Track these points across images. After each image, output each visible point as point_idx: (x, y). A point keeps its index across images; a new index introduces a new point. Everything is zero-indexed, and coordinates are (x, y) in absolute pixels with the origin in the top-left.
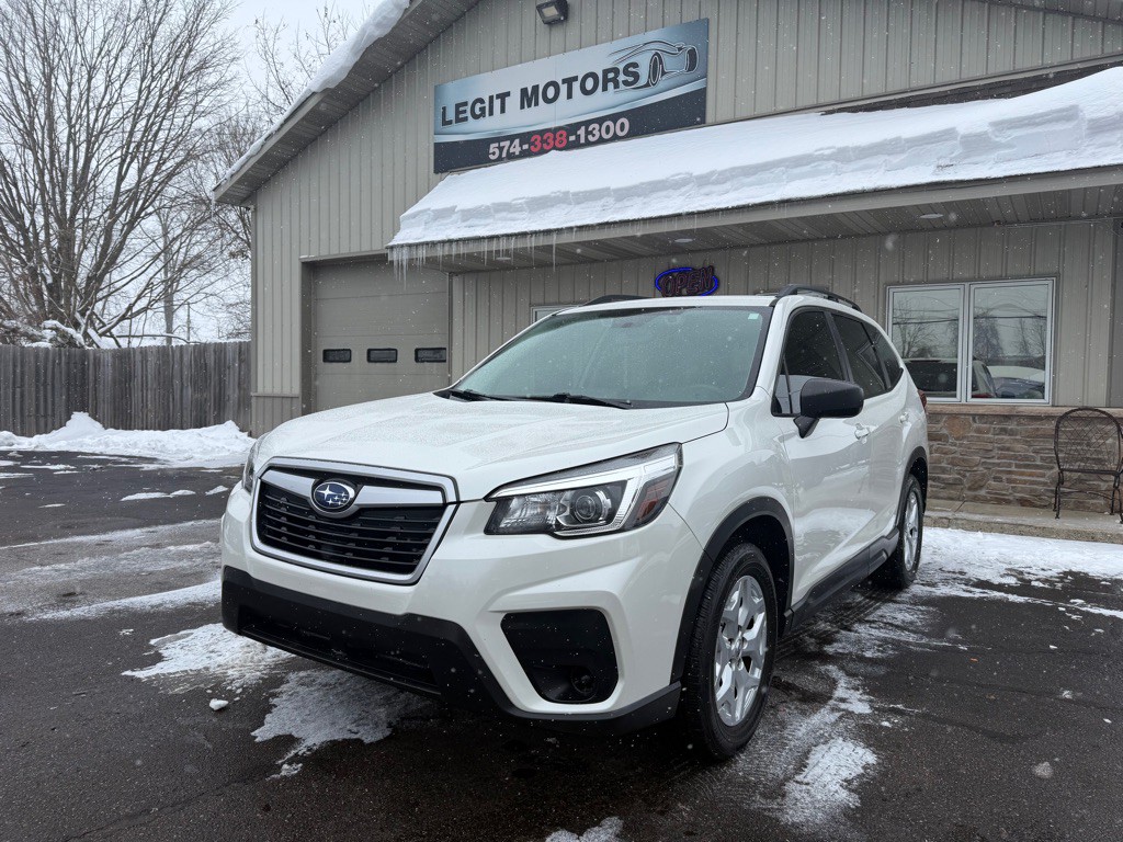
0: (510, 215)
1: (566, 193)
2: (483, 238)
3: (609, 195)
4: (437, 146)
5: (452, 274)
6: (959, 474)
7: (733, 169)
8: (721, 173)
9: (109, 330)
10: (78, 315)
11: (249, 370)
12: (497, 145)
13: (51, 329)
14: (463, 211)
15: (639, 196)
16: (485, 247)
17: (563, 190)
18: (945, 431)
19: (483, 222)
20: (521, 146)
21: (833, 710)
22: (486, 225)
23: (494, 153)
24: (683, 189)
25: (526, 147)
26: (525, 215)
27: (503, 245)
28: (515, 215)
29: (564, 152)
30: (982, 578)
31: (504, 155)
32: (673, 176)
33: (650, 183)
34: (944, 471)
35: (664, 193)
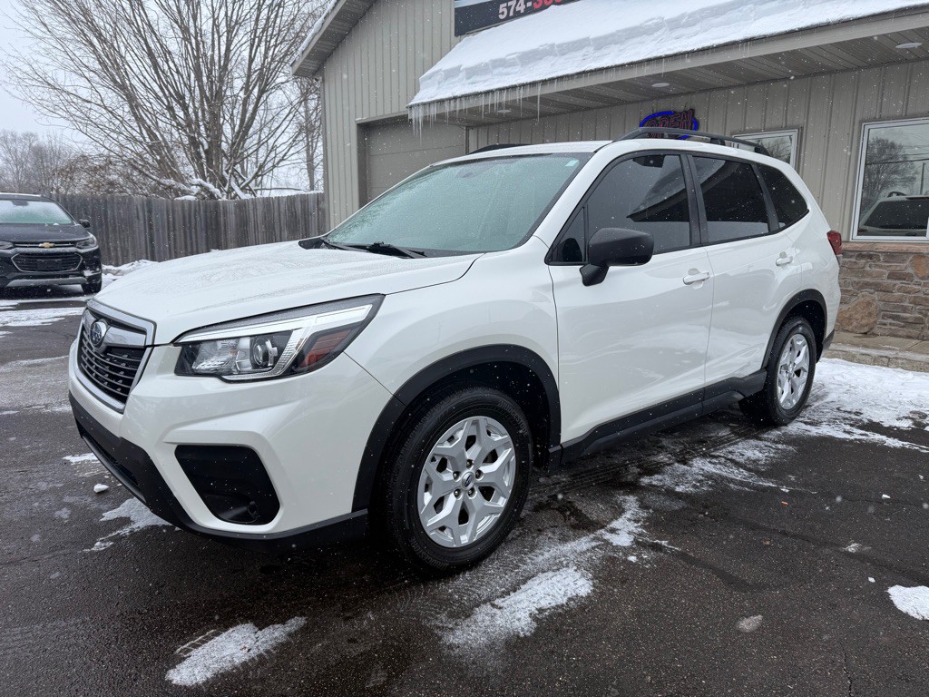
0: (505, 71)
1: (552, 46)
2: (481, 93)
3: (589, 45)
4: (456, 10)
5: (468, 128)
6: (921, 313)
7: (703, 10)
8: (691, 15)
9: (247, 185)
10: (225, 173)
11: (324, 216)
12: (505, 5)
13: (197, 185)
14: (466, 69)
15: (616, 43)
16: (482, 102)
17: (549, 43)
18: (910, 270)
19: (483, 78)
20: (525, 4)
21: (595, 539)
22: (485, 81)
23: (503, 13)
24: (656, 35)
25: (529, 4)
26: (518, 68)
27: (496, 99)
28: (509, 70)
29: (562, 6)
30: (875, 420)
31: (511, 14)
32: (646, 22)
33: (625, 30)
34: (905, 310)
35: (639, 39)
